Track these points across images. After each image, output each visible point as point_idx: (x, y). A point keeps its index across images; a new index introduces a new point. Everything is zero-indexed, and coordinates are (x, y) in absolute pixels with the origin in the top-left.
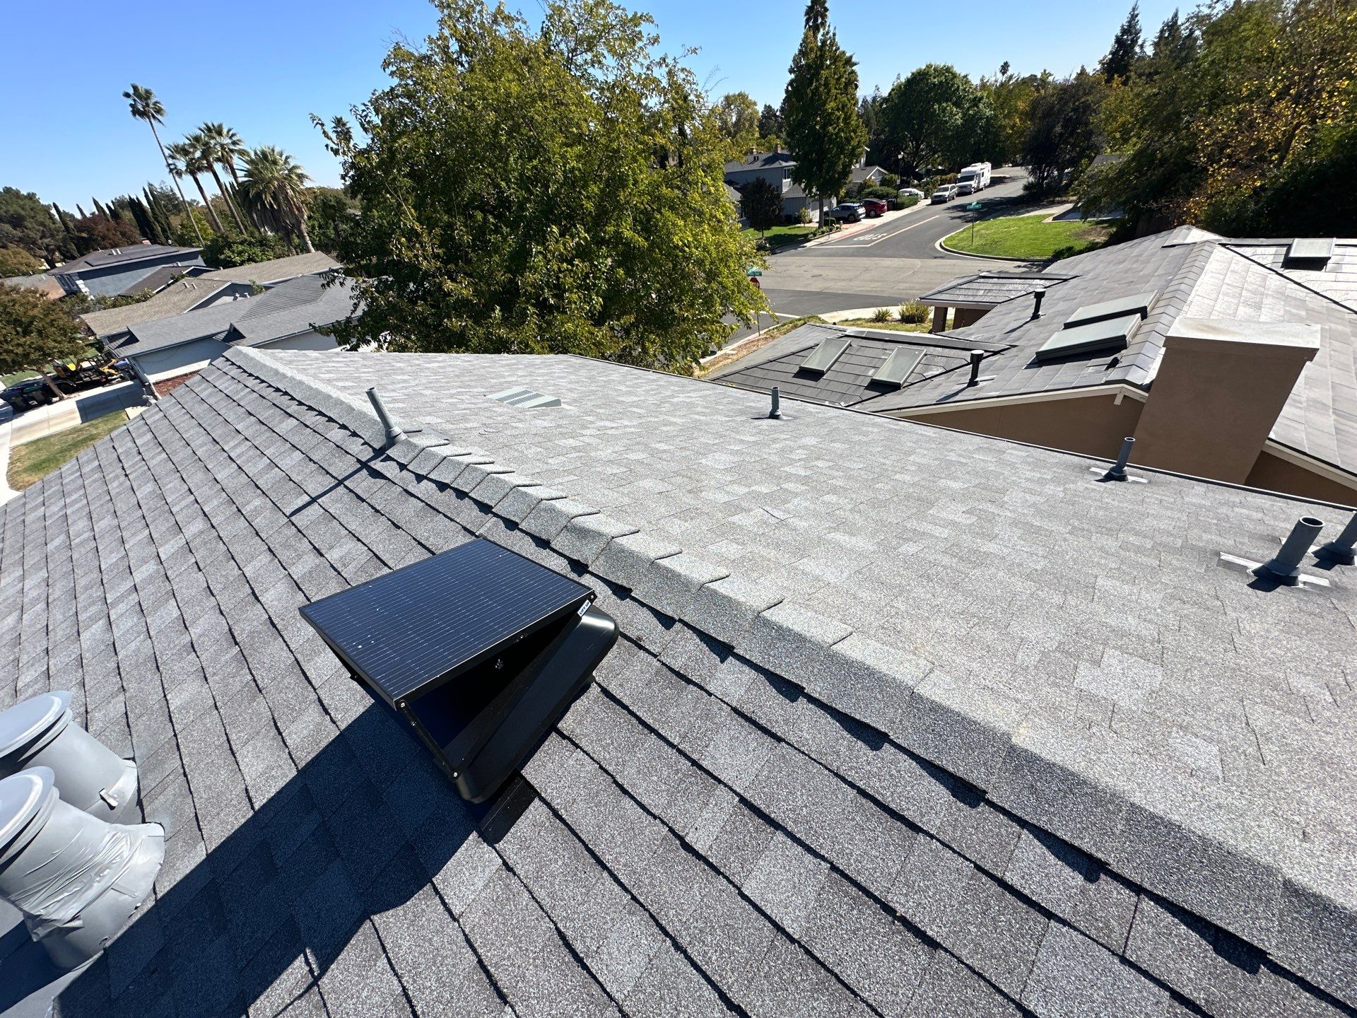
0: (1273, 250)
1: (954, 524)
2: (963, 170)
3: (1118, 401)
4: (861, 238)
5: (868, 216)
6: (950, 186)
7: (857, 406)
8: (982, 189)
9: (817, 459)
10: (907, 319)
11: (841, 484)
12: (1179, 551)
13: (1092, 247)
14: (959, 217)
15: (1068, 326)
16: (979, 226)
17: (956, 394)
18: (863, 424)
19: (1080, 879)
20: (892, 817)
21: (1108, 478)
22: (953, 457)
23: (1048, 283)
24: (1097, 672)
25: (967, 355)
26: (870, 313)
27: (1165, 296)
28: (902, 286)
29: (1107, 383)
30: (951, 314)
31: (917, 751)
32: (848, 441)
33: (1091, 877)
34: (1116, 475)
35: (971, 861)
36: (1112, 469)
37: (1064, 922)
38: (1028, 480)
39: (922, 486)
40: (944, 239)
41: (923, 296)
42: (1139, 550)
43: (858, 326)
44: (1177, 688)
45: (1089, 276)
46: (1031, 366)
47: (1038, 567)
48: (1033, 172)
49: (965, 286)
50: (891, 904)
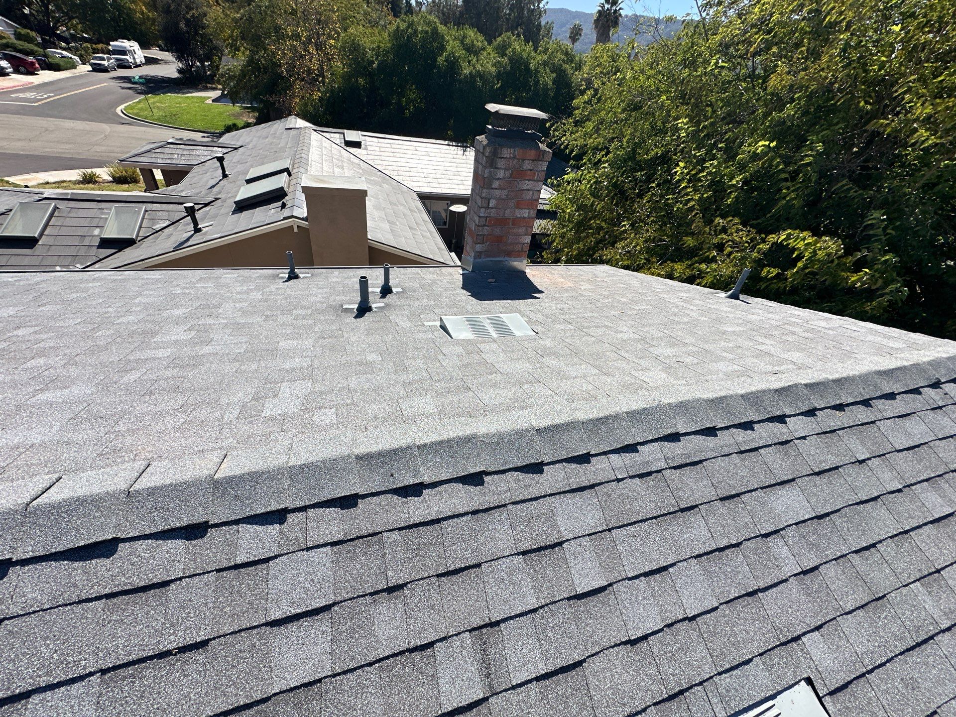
2: (111, 43)
3: (296, 230)
4: (21, 95)
5: (17, 71)
6: (105, 56)
7: (97, 266)
8: (139, 66)
9: (18, 328)
10: (119, 180)
11: (51, 344)
12: (323, 311)
13: (247, 125)
14: (130, 88)
15: (249, 181)
16: (152, 99)
17: (188, 240)
19: (277, 526)
21: (290, 279)
22: (178, 290)
23: (225, 150)
25: (181, 207)
26: (74, 175)
27: (297, 161)
28: (98, 149)
29: (285, 219)
30: (158, 175)
32: (62, 301)
33: (282, 521)
34: (293, 276)
35: (213, 571)
36: (289, 273)
38: (238, 293)
39: (147, 321)
40: (123, 107)
41: (121, 158)
42: (305, 317)
43: (65, 188)
45: (250, 146)
46: (234, 212)
48: (179, 58)
49: (156, 151)
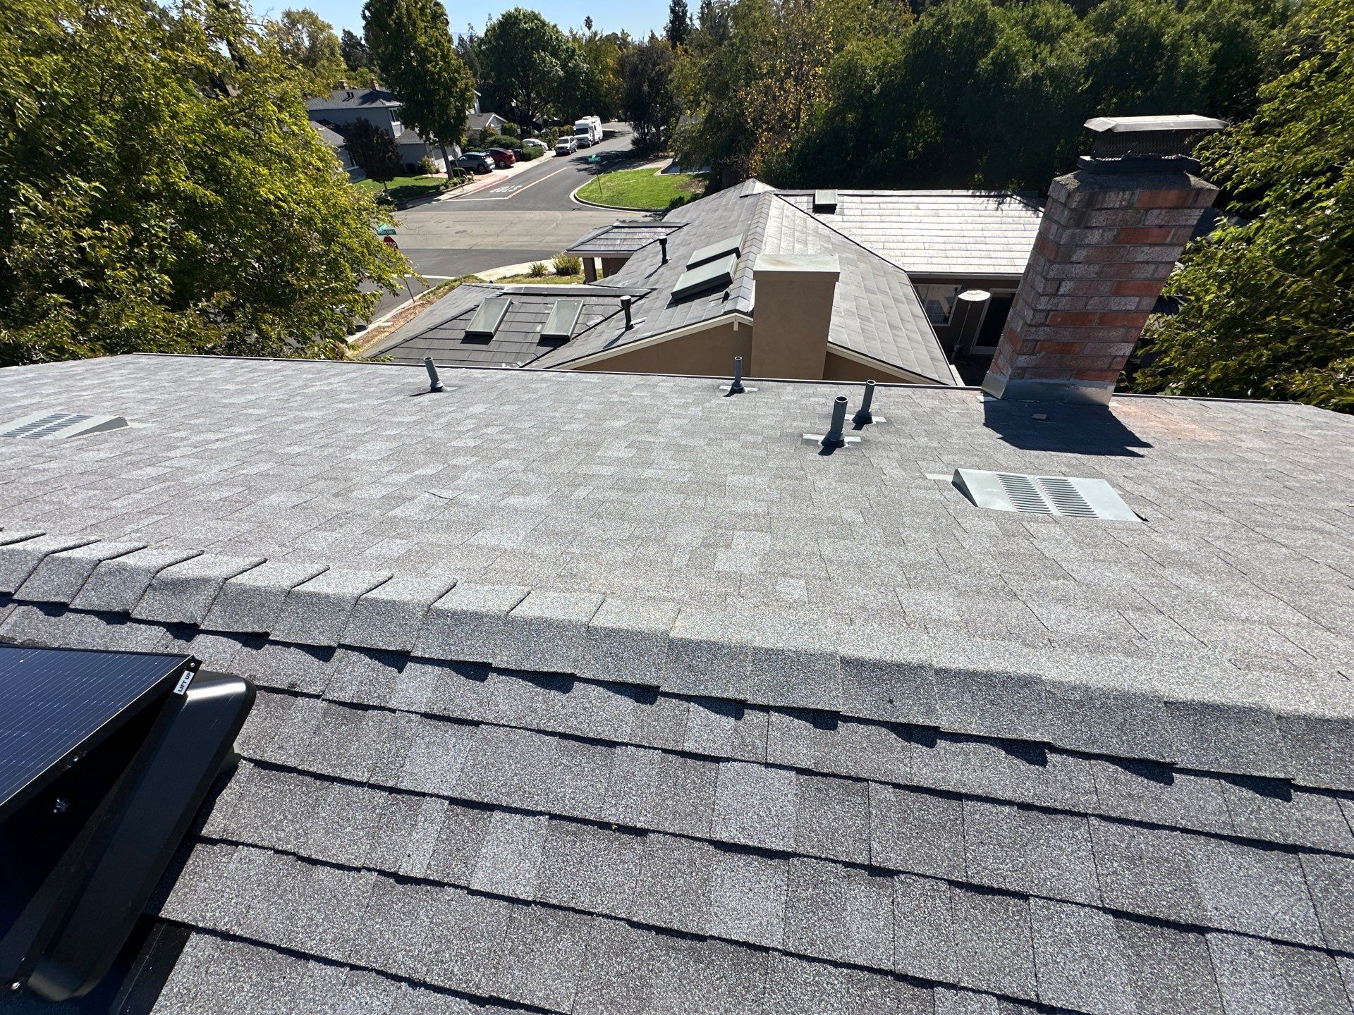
0: (805, 199)
1: (618, 459)
2: (576, 123)
3: (737, 327)
4: (498, 190)
5: (498, 167)
6: (569, 138)
7: (533, 364)
8: (597, 143)
9: (487, 426)
10: (562, 272)
11: (513, 446)
12: (777, 440)
13: (695, 198)
14: (585, 170)
15: (690, 267)
16: (604, 178)
17: (619, 338)
18: (532, 381)
19: (732, 720)
20: (592, 745)
21: (732, 392)
22: (615, 398)
23: (668, 231)
24: (729, 553)
25: (618, 301)
26: (526, 268)
27: (749, 238)
28: (549, 239)
29: (726, 313)
30: (598, 264)
31: (601, 678)
32: (518, 401)
33: (739, 716)
34: (737, 390)
35: (659, 749)
36: (733, 385)
37: (728, 760)
38: (675, 406)
39: (590, 431)
40: (576, 191)
41: (569, 248)
42: (754, 446)
43: (517, 282)
44: (780, 545)
45: (696, 223)
46: (671, 305)
47: (686, 480)
49: (603, 236)
50: (605, 820)
